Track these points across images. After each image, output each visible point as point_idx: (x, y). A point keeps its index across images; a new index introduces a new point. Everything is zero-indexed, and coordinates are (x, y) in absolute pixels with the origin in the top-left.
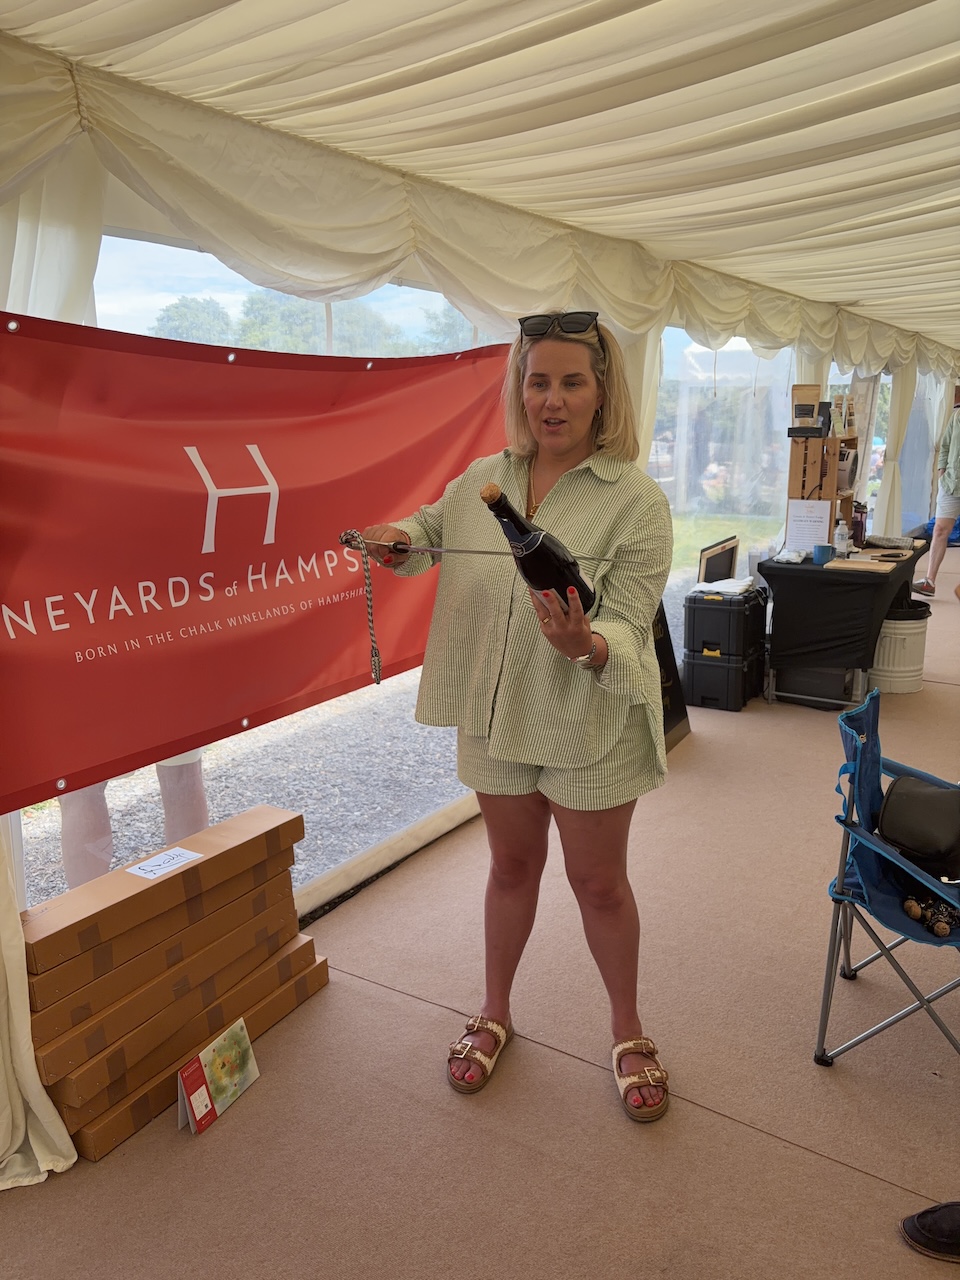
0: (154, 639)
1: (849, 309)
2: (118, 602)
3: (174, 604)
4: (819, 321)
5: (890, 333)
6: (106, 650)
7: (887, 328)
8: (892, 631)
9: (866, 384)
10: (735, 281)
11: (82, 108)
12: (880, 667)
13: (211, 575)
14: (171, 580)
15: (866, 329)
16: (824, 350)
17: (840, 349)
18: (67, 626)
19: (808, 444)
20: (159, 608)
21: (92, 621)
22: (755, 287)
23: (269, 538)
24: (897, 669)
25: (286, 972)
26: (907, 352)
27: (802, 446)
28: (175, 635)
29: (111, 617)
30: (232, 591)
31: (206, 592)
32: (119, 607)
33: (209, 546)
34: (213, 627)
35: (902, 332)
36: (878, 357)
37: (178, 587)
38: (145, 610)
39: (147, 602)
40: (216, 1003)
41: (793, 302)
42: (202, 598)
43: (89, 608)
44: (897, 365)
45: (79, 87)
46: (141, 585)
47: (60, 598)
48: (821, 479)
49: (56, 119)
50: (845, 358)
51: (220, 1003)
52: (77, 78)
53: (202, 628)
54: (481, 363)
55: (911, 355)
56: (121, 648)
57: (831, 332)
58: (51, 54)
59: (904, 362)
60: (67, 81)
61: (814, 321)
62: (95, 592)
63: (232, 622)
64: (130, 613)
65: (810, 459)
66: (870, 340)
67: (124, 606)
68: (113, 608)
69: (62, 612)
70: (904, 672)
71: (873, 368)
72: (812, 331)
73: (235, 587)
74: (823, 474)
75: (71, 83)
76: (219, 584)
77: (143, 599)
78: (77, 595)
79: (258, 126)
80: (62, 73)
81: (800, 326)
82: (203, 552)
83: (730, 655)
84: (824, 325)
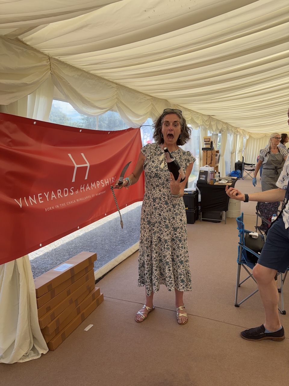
0: (61, 205)
1: (212, 117)
2: (53, 195)
3: (65, 196)
4: (206, 120)
5: (220, 123)
6: (52, 208)
7: (220, 121)
8: (232, 201)
9: (215, 136)
10: (187, 110)
11: (51, 69)
12: (229, 211)
13: (73, 188)
14: (65, 189)
15: (216, 122)
16: (207, 127)
17: (210, 127)
18: (43, 202)
19: (208, 152)
20: (62, 197)
21: (48, 200)
22: (192, 111)
23: (86, 178)
24: (234, 211)
25: (94, 297)
26: (225, 128)
27: (206, 153)
28: (66, 204)
29: (52, 199)
30: (77, 192)
31: (71, 192)
32: (53, 197)
33: (73, 180)
34: (74, 202)
35: (223, 122)
36: (218, 129)
37: (66, 191)
38: (59, 197)
39: (59, 195)
40: (78, 307)
41: (200, 115)
42: (71, 194)
43: (47, 197)
44: (223, 131)
45: (51, 63)
46: (58, 190)
47: (41, 194)
48: (211, 162)
49: (47, 72)
50: (211, 129)
51: (79, 306)
52: (51, 61)
53: (72, 202)
54: (130, 131)
55: (226, 128)
56: (55, 207)
57: (208, 123)
58: (46, 55)
59: (224, 130)
60: (48, 62)
61: (204, 120)
62: (48, 192)
63: (78, 200)
64: (56, 198)
65: (208, 156)
66: (217, 125)
67: (54, 196)
68: (52, 197)
69: (41, 198)
70: (235, 212)
71: (217, 132)
72: (204, 122)
73: (78, 191)
74: (211, 160)
75: (49, 62)
76: (74, 190)
77: (58, 194)
78: (45, 193)
79: (87, 73)
80: (48, 60)
81: (202, 121)
82: (72, 182)
83: (190, 209)
84: (206, 121)
